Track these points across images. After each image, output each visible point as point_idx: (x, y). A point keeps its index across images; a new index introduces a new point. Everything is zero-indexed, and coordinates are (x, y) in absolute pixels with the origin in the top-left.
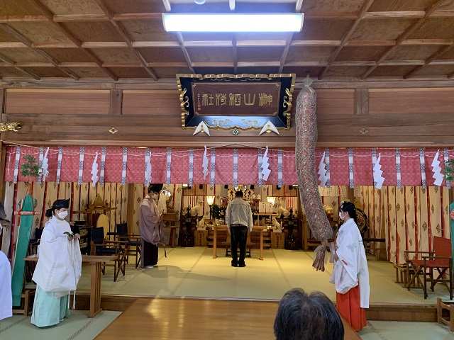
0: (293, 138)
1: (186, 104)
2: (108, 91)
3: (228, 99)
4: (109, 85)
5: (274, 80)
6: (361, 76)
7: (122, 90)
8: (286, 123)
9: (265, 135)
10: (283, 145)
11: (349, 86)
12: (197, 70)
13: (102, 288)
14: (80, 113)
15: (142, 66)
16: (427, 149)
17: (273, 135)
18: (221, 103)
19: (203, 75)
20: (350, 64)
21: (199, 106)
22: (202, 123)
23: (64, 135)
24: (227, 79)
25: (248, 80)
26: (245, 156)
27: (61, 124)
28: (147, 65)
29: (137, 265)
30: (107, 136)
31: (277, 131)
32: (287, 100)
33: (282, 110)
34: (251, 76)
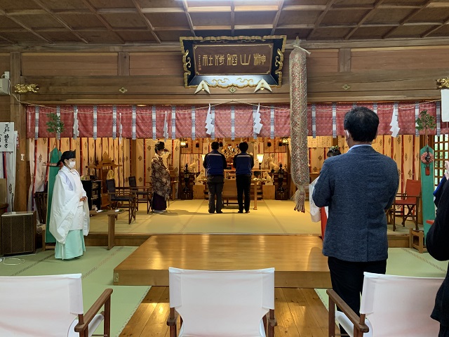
1: (189, 65)
2: (116, 54)
3: (226, 60)
4: (117, 48)
5: (267, 41)
6: (344, 38)
7: (129, 52)
8: (277, 81)
9: (258, 92)
10: (275, 101)
11: (333, 47)
14: (92, 74)
16: (401, 102)
17: (267, 92)
18: (219, 63)
19: (204, 38)
21: (199, 66)
23: (79, 95)
25: (244, 42)
27: (76, 85)
30: (117, 95)
32: (279, 60)
33: (274, 69)
34: (247, 38)
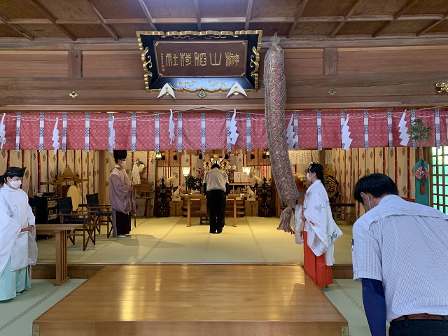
0: (261, 100)
1: (149, 64)
2: (67, 53)
3: (193, 59)
4: (67, 46)
5: (241, 37)
6: (329, 35)
7: (82, 51)
8: (253, 84)
9: (232, 97)
10: (252, 108)
11: (317, 46)
12: (159, 27)
13: (68, 258)
14: (37, 76)
15: (99, 22)
16: (395, 109)
17: (241, 97)
18: (185, 63)
19: (165, 32)
20: (317, 20)
21: (163, 66)
22: (167, 85)
23: (21, 100)
24: (191, 36)
25: (213, 38)
26: (213, 120)
27: (18, 89)
28: (105, 21)
29: (109, 235)
30: (67, 100)
31: (244, 93)
32: (254, 59)
33: (249, 70)
34: (215, 33)
